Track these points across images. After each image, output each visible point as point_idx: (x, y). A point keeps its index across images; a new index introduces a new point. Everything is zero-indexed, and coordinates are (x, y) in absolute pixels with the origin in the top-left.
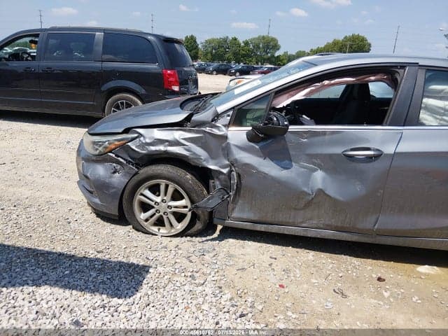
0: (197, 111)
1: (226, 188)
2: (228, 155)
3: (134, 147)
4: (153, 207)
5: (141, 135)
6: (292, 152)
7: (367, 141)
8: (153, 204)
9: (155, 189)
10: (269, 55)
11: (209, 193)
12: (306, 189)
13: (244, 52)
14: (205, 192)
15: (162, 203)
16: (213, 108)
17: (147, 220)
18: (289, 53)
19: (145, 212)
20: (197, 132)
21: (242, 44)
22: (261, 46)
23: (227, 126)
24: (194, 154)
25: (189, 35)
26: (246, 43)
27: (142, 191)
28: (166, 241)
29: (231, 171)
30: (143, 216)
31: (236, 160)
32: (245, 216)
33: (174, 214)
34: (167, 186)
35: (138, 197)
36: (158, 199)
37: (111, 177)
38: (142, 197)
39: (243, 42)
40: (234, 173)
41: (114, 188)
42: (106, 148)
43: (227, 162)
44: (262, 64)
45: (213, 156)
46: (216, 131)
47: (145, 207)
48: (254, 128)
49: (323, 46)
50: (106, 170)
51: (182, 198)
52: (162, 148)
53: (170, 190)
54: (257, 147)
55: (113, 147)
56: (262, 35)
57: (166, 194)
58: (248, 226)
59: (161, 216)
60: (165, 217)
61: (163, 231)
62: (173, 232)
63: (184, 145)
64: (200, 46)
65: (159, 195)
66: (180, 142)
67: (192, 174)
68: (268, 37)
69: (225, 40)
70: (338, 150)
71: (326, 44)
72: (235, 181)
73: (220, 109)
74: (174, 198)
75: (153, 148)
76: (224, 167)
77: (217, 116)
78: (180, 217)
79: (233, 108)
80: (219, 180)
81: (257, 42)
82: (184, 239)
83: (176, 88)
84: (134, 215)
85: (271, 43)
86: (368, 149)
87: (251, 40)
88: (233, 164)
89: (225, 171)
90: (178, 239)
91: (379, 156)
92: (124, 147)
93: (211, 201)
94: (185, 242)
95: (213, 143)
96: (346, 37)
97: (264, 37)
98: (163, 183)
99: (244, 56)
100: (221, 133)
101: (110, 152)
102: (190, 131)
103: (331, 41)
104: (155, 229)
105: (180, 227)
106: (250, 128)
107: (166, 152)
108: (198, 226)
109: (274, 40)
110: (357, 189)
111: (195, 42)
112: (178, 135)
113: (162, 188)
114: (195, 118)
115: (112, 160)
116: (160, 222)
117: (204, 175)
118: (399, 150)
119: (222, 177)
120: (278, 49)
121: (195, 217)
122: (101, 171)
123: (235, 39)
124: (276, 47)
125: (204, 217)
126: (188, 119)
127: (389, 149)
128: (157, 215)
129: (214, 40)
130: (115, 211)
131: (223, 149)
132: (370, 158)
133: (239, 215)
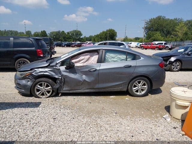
0: (51, 63)
1: (61, 82)
2: (61, 73)
3: (34, 74)
4: (40, 90)
5: (36, 71)
6: (77, 71)
7: (93, 67)
8: (41, 89)
9: (41, 85)
10: (78, 37)
11: (56, 84)
12: (81, 80)
13: (67, 37)
14: (55, 84)
15: (43, 88)
16: (56, 62)
17: (39, 94)
18: (86, 37)
19: (38, 92)
20: (52, 68)
21: (67, 34)
22: (74, 34)
23: (60, 66)
24: (51, 74)
25: (43, 30)
26: (68, 33)
27: (37, 86)
28: (45, 99)
29: (62, 78)
30: (38, 93)
31: (63, 75)
32: (67, 89)
33: (47, 91)
34: (44, 84)
35: (36, 88)
36: (42, 88)
37: (27, 83)
38: (37, 88)
39: (67, 33)
40: (63, 78)
41: (28, 86)
42: (25, 75)
43: (60, 75)
44: (76, 42)
45: (57, 74)
46: (57, 68)
47: (38, 90)
48: (67, 66)
49: (99, 34)
50: (26, 81)
51: (49, 86)
52: (42, 73)
53: (45, 85)
54: (68, 71)
55: (27, 74)
56: (74, 30)
57: (44, 86)
58: (68, 92)
59: (43, 92)
60: (44, 92)
61: (44, 97)
62: (47, 96)
63: (48, 72)
64: (48, 35)
65: (42, 87)
66: (47, 71)
67: (51, 80)
68: (77, 31)
69: (59, 32)
70: (87, 70)
71: (100, 33)
72: (63, 80)
73: (57, 62)
74: (46, 87)
75: (40, 74)
76: (60, 77)
77: (57, 64)
78: (49, 92)
79: (61, 62)
80: (59, 80)
81: (73, 32)
82: (50, 98)
83: (42, 56)
84: (35, 93)
85: (79, 33)
86: (94, 69)
87: (70, 32)
88: (62, 76)
89: (60, 78)
90: (49, 98)
91: (96, 70)
92: (31, 74)
93: (57, 86)
94: (51, 99)
95: (56, 71)
96: (107, 30)
97: (75, 31)
98: (43, 83)
99: (67, 38)
100: (58, 68)
101: (27, 76)
102: (50, 68)
103: (102, 32)
104: (41, 96)
105: (49, 95)
106: (66, 66)
107: (43, 74)
108: (54, 94)
109: (79, 32)
110: (92, 79)
111: (46, 33)
112: (46, 70)
113: (43, 84)
114: (51, 65)
115: (28, 78)
116: (43, 94)
117: (54, 80)
118: (100, 69)
119: (60, 79)
120: (82, 35)
121: (53, 91)
122: (24, 82)
123: (63, 32)
124: (81, 34)
125: (55, 91)
126: (49, 65)
127: (98, 68)
128: (42, 92)
129: (54, 32)
130: (29, 93)
131: (59, 72)
132: (94, 71)
133: (65, 89)
